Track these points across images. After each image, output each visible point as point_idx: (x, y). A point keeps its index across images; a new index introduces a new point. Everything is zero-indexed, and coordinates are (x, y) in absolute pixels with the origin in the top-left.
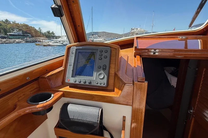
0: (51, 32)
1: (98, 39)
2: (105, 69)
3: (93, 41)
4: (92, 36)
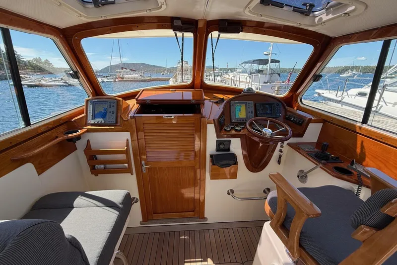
0: (43, 60)
1: (131, 76)
2: (113, 113)
3: (123, 78)
4: (121, 70)
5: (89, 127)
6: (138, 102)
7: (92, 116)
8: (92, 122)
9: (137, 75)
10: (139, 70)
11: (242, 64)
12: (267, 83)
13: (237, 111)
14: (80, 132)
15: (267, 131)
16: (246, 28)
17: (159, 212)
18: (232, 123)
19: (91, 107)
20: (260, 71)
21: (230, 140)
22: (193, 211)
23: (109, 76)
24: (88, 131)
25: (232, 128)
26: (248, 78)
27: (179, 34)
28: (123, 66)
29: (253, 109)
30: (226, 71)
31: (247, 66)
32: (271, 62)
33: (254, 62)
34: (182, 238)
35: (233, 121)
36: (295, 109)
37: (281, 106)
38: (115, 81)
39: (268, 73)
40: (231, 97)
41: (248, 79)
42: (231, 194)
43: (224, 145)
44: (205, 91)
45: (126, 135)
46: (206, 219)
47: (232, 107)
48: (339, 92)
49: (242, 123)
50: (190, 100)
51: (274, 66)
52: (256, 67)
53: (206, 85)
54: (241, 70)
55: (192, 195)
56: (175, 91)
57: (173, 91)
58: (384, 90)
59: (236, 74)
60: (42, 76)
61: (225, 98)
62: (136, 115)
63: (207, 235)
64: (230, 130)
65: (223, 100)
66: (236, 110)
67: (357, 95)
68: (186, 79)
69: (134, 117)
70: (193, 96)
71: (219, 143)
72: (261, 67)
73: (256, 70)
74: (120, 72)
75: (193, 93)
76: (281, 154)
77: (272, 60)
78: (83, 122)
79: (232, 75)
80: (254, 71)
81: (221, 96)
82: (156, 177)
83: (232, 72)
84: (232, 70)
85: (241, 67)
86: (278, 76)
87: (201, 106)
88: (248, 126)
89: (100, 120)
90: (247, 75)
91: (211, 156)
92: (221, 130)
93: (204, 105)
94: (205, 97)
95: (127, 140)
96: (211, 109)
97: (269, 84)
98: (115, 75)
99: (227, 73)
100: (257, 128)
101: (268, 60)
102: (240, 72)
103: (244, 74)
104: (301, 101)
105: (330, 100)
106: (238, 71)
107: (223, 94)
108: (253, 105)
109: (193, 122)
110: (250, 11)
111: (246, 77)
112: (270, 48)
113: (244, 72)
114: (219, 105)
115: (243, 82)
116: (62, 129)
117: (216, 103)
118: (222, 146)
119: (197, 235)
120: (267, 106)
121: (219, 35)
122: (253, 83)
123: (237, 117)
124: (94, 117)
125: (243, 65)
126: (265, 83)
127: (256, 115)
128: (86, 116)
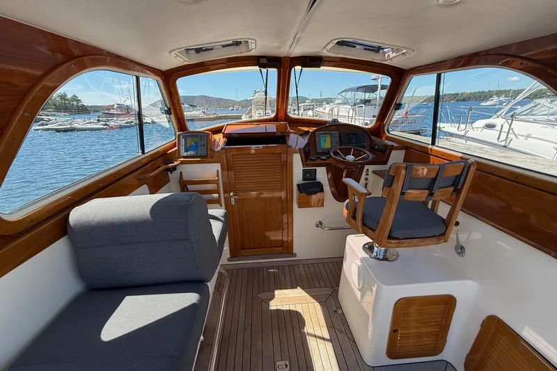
1: (190, 113)
2: (204, 146)
5: (182, 159)
6: (226, 136)
8: (185, 154)
9: (198, 112)
10: (200, 105)
11: (342, 92)
13: (322, 142)
14: (176, 163)
15: (350, 158)
16: (325, 63)
17: (247, 247)
18: (317, 153)
20: (366, 102)
21: (316, 169)
24: (182, 163)
25: (317, 157)
26: (351, 111)
27: (264, 70)
29: (337, 139)
30: (320, 102)
31: (349, 95)
32: (382, 89)
33: (358, 89)
34: (271, 271)
35: (318, 151)
36: (384, 139)
37: (367, 136)
39: (377, 104)
40: (315, 129)
41: (351, 113)
42: (319, 226)
43: (310, 174)
44: (291, 124)
45: (217, 167)
46: (295, 255)
47: (317, 138)
48: (461, 125)
49: (327, 152)
50: (275, 133)
52: (361, 95)
53: (290, 118)
54: (340, 101)
55: (279, 238)
56: (259, 124)
57: (257, 124)
58: (512, 120)
59: (334, 106)
60: (72, 117)
61: (310, 130)
62: (225, 147)
64: (315, 160)
65: (308, 132)
66: (321, 140)
67: (484, 127)
69: (224, 149)
70: (277, 129)
71: (305, 172)
72: (367, 96)
73: (361, 100)
75: (277, 126)
76: (367, 181)
77: (382, 85)
78: (176, 155)
79: (328, 108)
80: (358, 101)
81: (306, 129)
82: (244, 208)
83: (328, 104)
84: (329, 101)
85: (341, 97)
87: (287, 138)
88: (332, 155)
90: (350, 107)
91: (298, 185)
92: (306, 160)
93: (289, 137)
94: (290, 131)
95: (218, 171)
96: (296, 141)
99: (321, 105)
101: (377, 86)
102: (340, 104)
103: (346, 106)
104: (388, 131)
105: (451, 135)
106: (336, 102)
107: (308, 127)
108: (337, 135)
110: (327, 51)
111: (348, 110)
113: (345, 104)
114: (304, 136)
115: (344, 116)
116: (160, 160)
117: (301, 135)
118: (308, 176)
119: (286, 269)
120: (352, 136)
121: (302, 70)
122: (356, 118)
123: (322, 147)
124: (186, 150)
125: (344, 94)
127: (341, 145)
128: (179, 150)
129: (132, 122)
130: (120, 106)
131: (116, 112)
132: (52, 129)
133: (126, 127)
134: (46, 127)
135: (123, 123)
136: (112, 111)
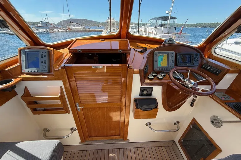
1: (76, 28)
2: (46, 63)
3: (71, 29)
4: (70, 24)
5: (24, 76)
7: (26, 65)
8: (26, 71)
9: (81, 27)
10: (82, 23)
11: (151, 20)
12: (166, 34)
17: (94, 136)
18: (154, 72)
19: (23, 57)
20: (162, 25)
21: (153, 87)
22: (119, 135)
23: (62, 28)
25: (155, 76)
28: (71, 21)
29: (174, 59)
31: (154, 22)
32: (170, 19)
33: (159, 18)
34: (111, 156)
35: (155, 69)
36: (206, 57)
38: (66, 31)
39: (167, 27)
41: (154, 31)
42: (148, 125)
43: (147, 91)
45: (60, 83)
46: (128, 140)
47: (155, 57)
50: (117, 50)
51: (172, 21)
52: (160, 22)
53: (131, 35)
54: (149, 25)
56: (104, 40)
57: (102, 40)
59: (146, 27)
61: (148, 47)
62: (66, 65)
63: (129, 153)
64: (153, 79)
65: (145, 49)
66: (159, 59)
67: (233, 43)
68: (113, 30)
69: (64, 67)
70: (120, 46)
71: (142, 90)
72: (163, 22)
73: (160, 24)
74: (69, 25)
75: (120, 43)
76: (195, 98)
77: (171, 17)
78: (18, 71)
79: (143, 28)
80: (159, 25)
82: (89, 113)
84: (144, 25)
86: (174, 29)
87: (127, 55)
89: (34, 69)
90: (153, 28)
91: (136, 100)
93: (130, 54)
94: (131, 47)
95: (61, 87)
97: (167, 34)
98: (67, 27)
100: (178, 77)
101: (168, 17)
103: (152, 27)
106: (148, 25)
108: (174, 55)
109: (120, 71)
111: (152, 29)
112: (171, 8)
113: (152, 26)
114: (142, 54)
115: (151, 32)
117: (140, 52)
118: (145, 92)
119: (122, 152)
120: (187, 56)
122: (157, 34)
123: (159, 65)
124: (27, 67)
125: (151, 21)
126: (165, 34)
127: (176, 65)
128: (21, 65)
129: (48, 31)
130: (42, 23)
131: (40, 26)
132: (7, 33)
133: (44, 34)
134: (4, 32)
135: (43, 32)
136: (39, 25)
